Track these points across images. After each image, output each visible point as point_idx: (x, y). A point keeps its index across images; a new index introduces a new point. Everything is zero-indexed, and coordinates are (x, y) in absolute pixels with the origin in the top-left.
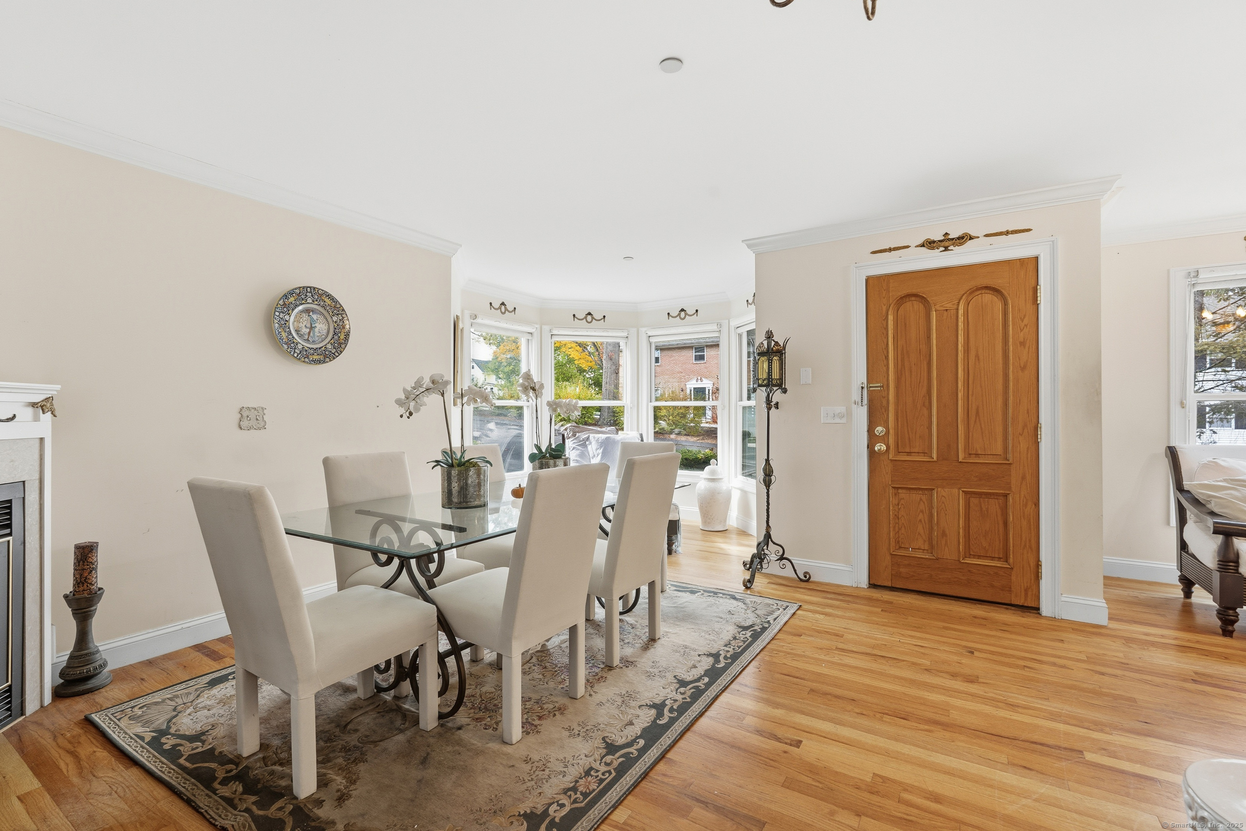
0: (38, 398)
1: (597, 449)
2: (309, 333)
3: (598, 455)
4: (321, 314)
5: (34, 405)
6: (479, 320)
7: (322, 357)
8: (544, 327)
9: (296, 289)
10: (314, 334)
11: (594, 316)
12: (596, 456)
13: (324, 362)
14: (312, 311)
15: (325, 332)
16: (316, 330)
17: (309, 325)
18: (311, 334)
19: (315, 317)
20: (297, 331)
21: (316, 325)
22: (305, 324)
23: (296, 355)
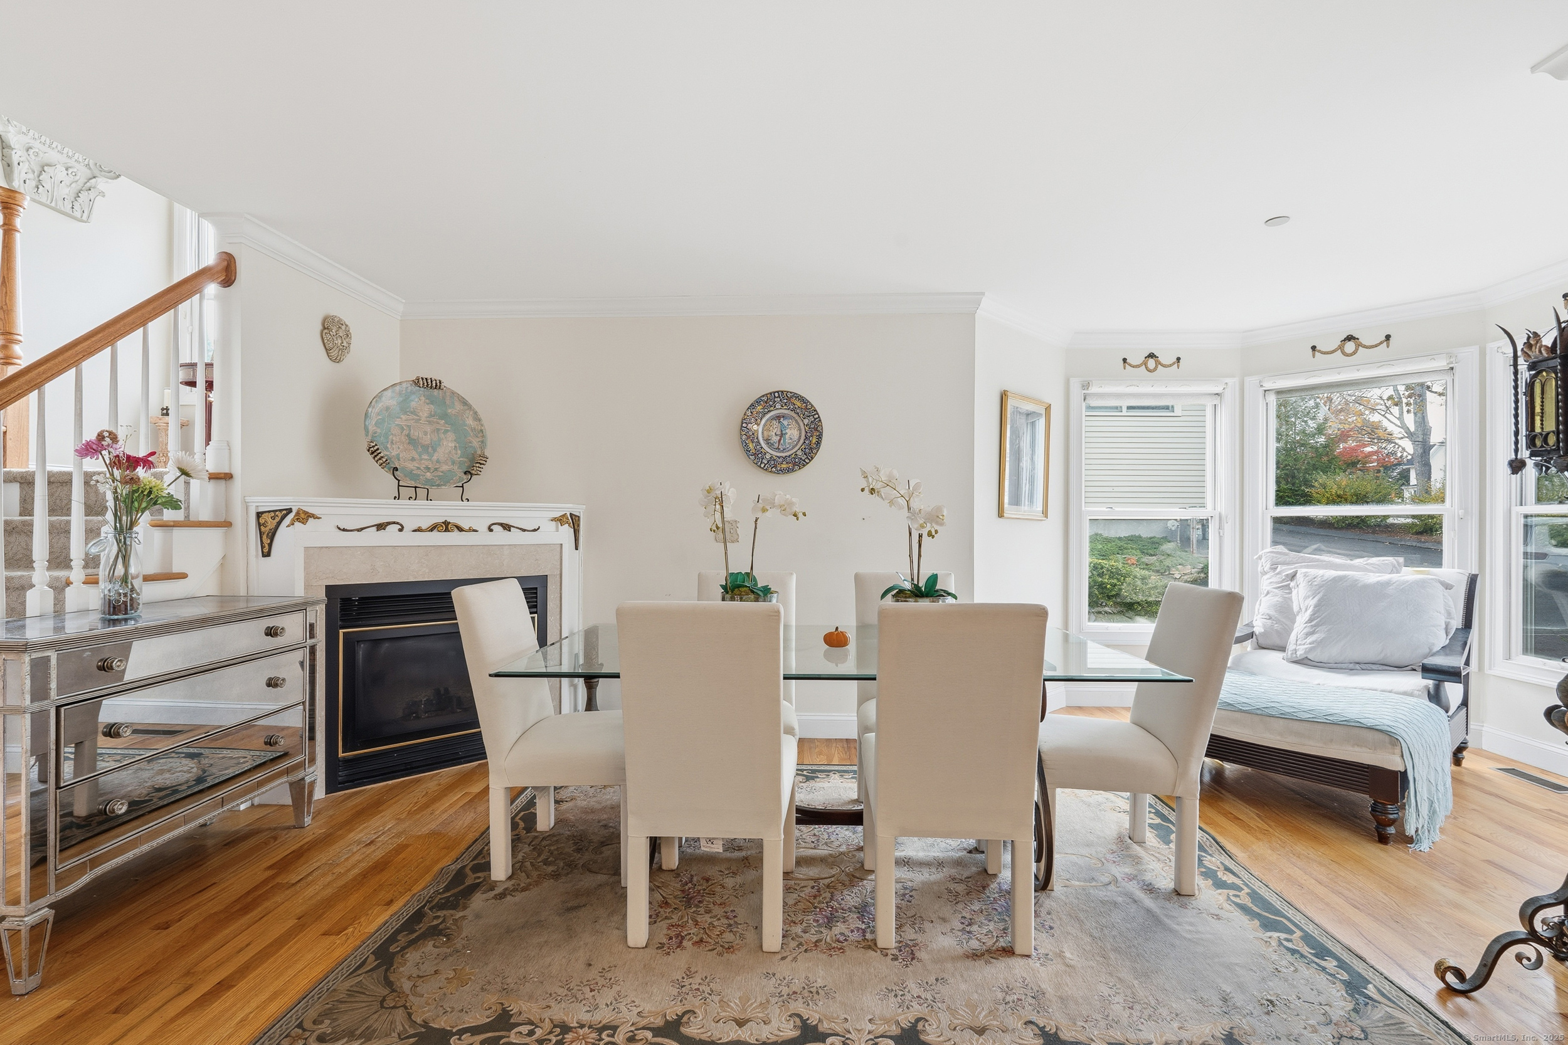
0: (558, 514)
1: (1306, 598)
2: (780, 440)
3: (1306, 610)
4: (792, 418)
5: (554, 520)
6: (1093, 389)
7: (791, 466)
8: (1247, 380)
9: (763, 396)
10: (784, 441)
11: (1363, 341)
12: (1303, 610)
13: (793, 470)
14: (783, 417)
15: (796, 437)
16: (787, 436)
17: (779, 433)
18: (782, 441)
19: (785, 423)
20: (767, 441)
21: (787, 431)
22: (775, 431)
23: (762, 466)
